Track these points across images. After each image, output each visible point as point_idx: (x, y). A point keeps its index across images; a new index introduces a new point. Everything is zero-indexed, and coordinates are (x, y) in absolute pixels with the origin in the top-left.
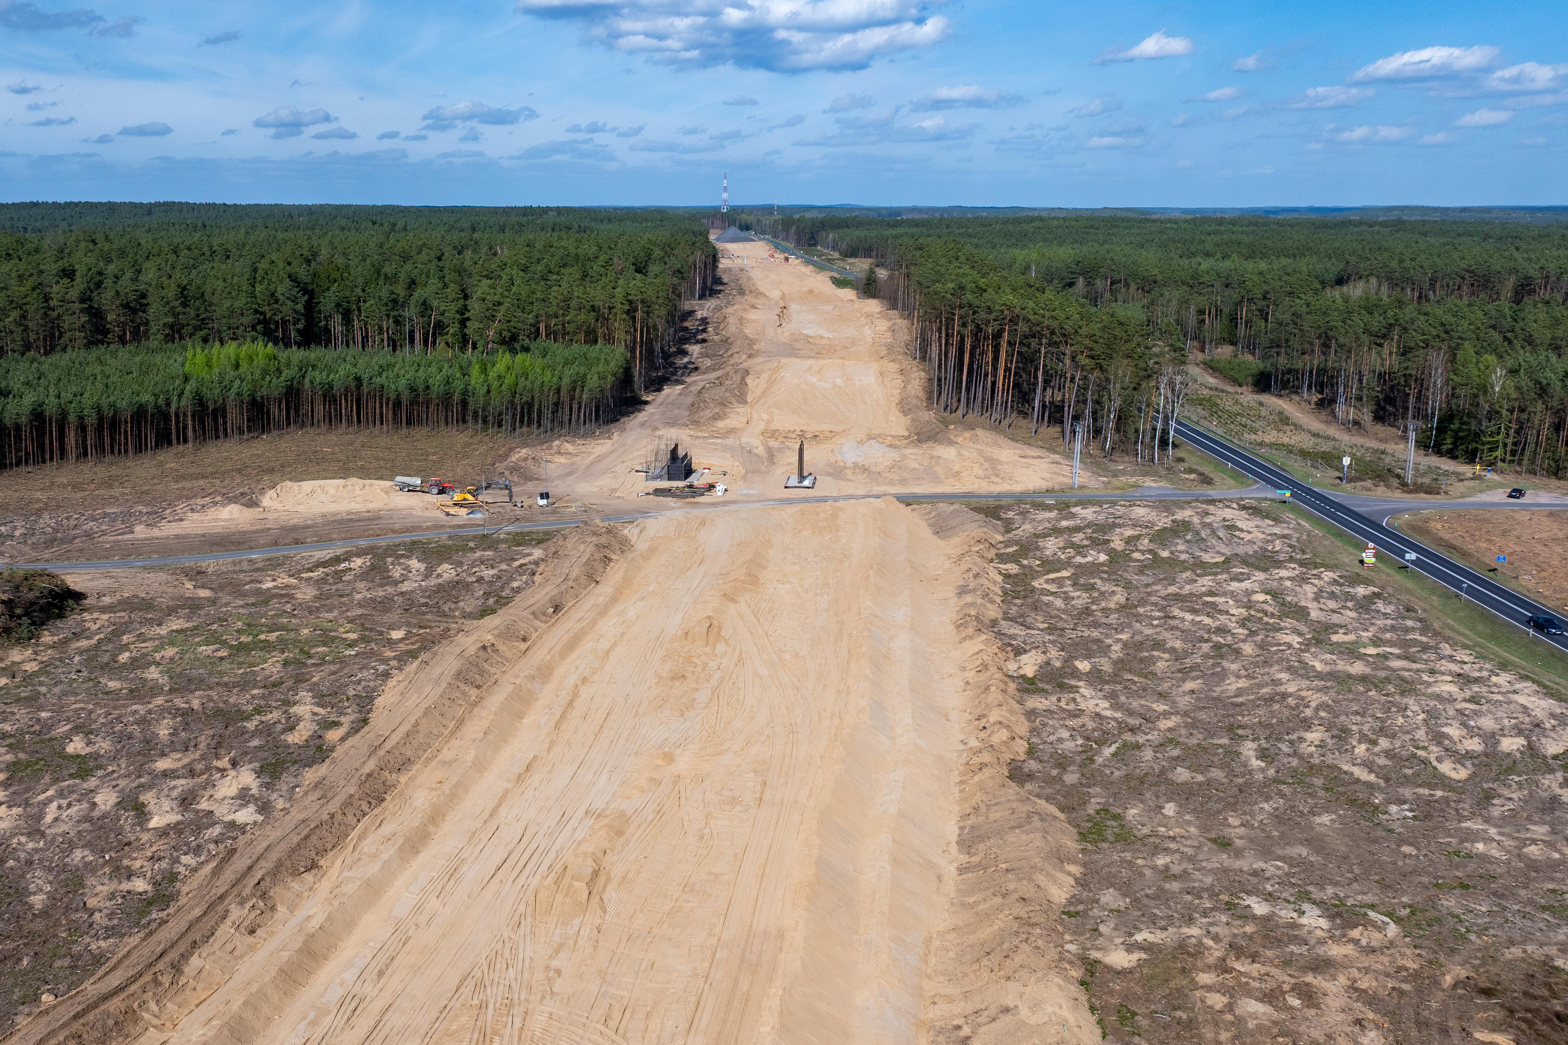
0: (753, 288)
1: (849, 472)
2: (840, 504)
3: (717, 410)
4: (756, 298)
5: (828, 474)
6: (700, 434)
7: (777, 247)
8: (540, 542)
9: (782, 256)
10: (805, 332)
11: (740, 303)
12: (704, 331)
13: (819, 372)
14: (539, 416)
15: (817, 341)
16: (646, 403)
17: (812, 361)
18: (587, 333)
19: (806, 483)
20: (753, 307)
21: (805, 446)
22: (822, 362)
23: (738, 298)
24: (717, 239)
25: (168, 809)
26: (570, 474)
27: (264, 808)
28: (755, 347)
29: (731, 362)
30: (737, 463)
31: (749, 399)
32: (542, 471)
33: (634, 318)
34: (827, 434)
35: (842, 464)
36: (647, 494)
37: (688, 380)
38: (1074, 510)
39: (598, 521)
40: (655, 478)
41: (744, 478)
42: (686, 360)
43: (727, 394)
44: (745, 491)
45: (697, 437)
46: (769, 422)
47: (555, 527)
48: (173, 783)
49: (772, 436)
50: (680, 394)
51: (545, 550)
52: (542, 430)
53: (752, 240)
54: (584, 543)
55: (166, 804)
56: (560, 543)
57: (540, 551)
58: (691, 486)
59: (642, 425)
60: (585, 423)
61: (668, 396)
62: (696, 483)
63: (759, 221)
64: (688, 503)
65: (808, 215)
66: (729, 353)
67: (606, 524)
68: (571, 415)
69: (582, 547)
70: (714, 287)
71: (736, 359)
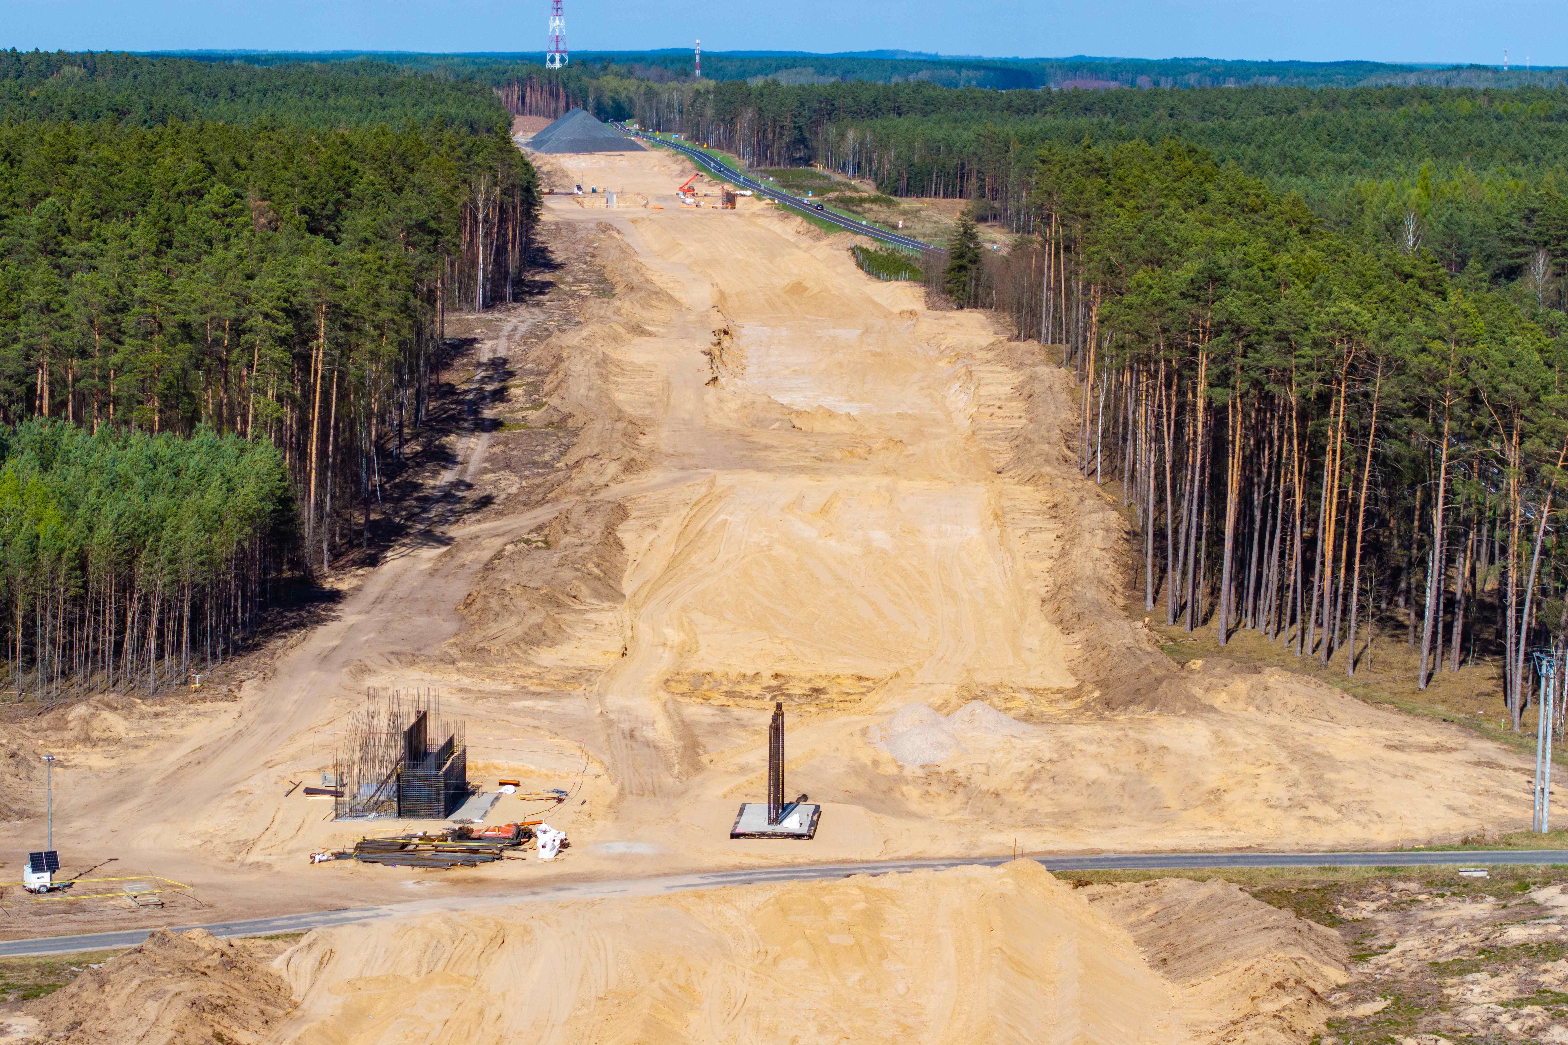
0: (636, 279)
1: (913, 792)
2: (889, 881)
3: (535, 618)
4: (646, 305)
5: (853, 798)
6: (489, 685)
7: (703, 163)
8: (29, 994)
9: (717, 191)
10: (785, 399)
11: (602, 320)
12: (500, 395)
13: (824, 510)
14: (29, 633)
15: (818, 427)
16: (335, 596)
17: (802, 481)
18: (168, 403)
19: (792, 823)
20: (638, 330)
21: (789, 720)
22: (831, 483)
23: (594, 306)
24: (537, 144)
26: (118, 798)
28: (644, 441)
29: (578, 482)
30: (596, 768)
31: (628, 586)
32: (37, 792)
33: (304, 361)
34: (848, 685)
35: (892, 770)
36: (340, 856)
37: (455, 531)
38: (1540, 895)
39: (197, 934)
40: (360, 811)
41: (615, 809)
42: (447, 477)
43: (567, 574)
44: (619, 848)
45: (482, 695)
46: (685, 651)
47: (72, 953)
49: (694, 691)
50: (433, 573)
51: (44, 1017)
52: (38, 673)
53: (635, 147)
54: (157, 995)
56: (89, 996)
57: (32, 1021)
58: (463, 834)
59: (325, 659)
60: (160, 656)
61: (397, 579)
62: (478, 825)
63: (650, 94)
64: (455, 882)
65: (787, 79)
66: (571, 459)
67: (221, 943)
68: (120, 632)
69: (151, 1009)
70: (528, 276)
71: (588, 475)
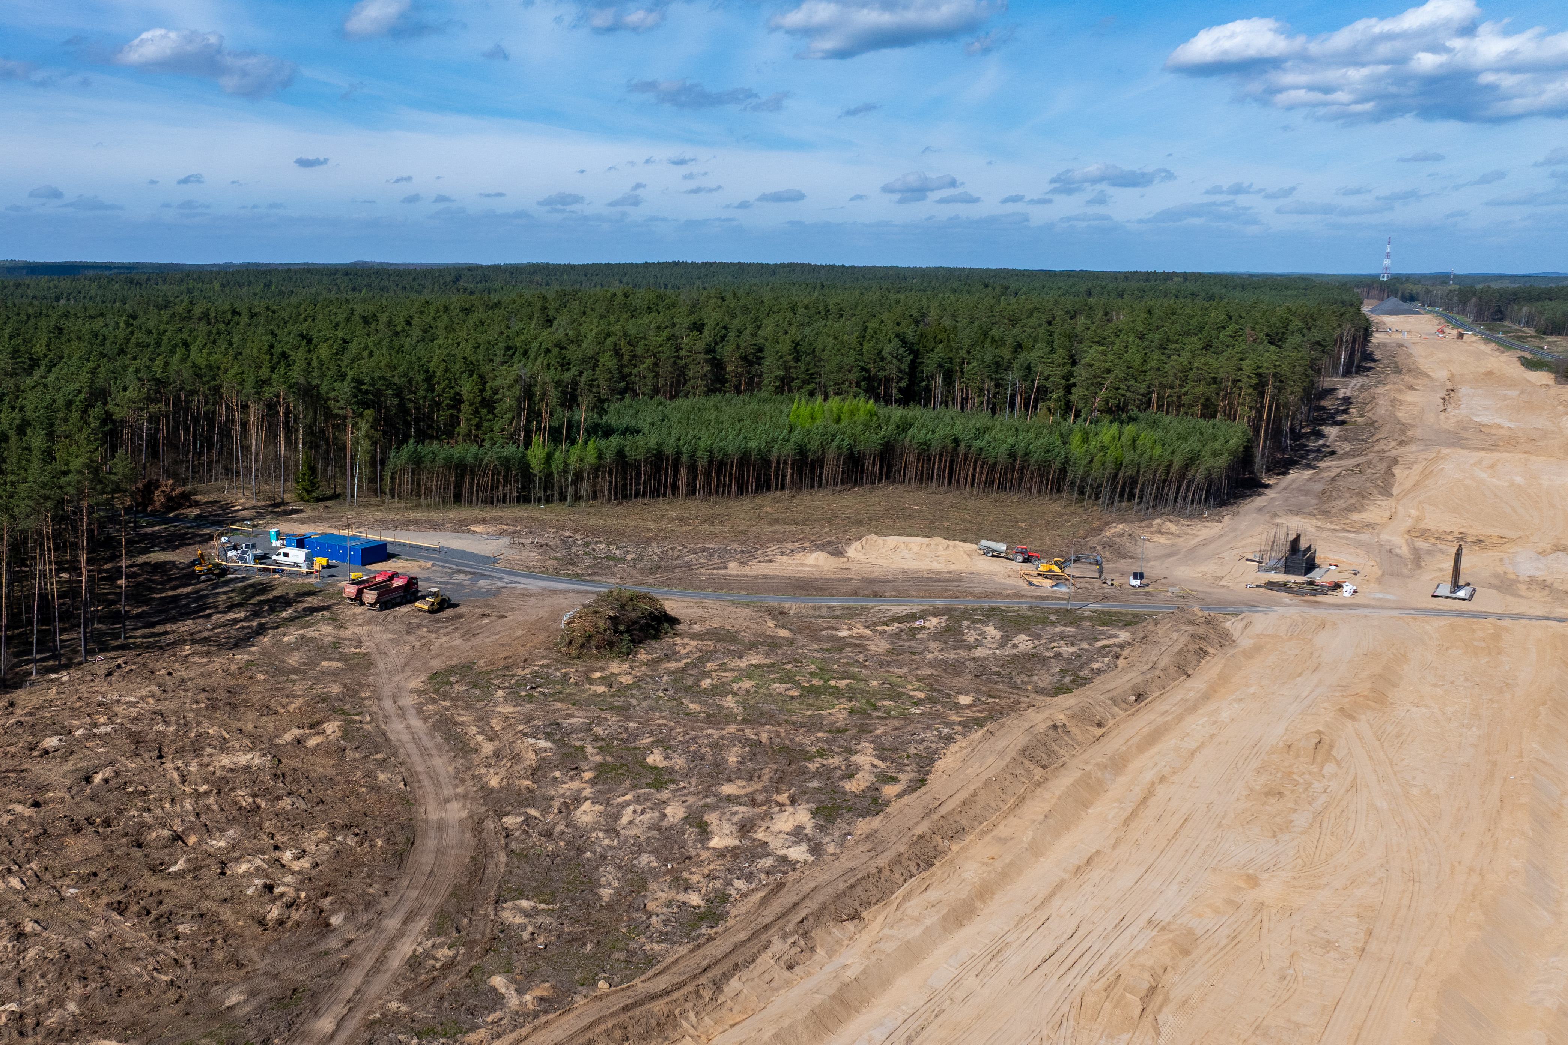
0: (1412, 367)
1: (1523, 587)
2: (1506, 623)
3: (1352, 501)
4: (1415, 377)
5: (1492, 586)
6: (1329, 526)
7: (1449, 321)
8: (1127, 624)
9: (1455, 332)
10: (1478, 419)
11: (1395, 383)
12: (1345, 411)
13: (1492, 467)
14: (1142, 491)
15: (1493, 431)
16: (1267, 486)
17: (1482, 454)
18: (1205, 407)
19: (1461, 594)
20: (1411, 388)
21: (1464, 551)
22: (1497, 455)
23: (1392, 377)
24: (1372, 311)
25: (728, 832)
26: (1170, 555)
27: (816, 849)
28: (1409, 433)
29: (1377, 448)
30: (1373, 563)
31: (1395, 491)
32: (1138, 550)
33: (1262, 394)
34: (1495, 540)
35: (1513, 577)
36: (1258, 586)
37: (1321, 464)
39: (1196, 610)
40: (1269, 570)
41: (1380, 580)
42: (1321, 442)
43: (1368, 484)
44: (1379, 596)
45: (1326, 529)
46: (1418, 519)
47: (1146, 611)
48: (736, 809)
49: (1421, 536)
50: (1309, 480)
51: (1133, 633)
52: (1143, 505)
53: (1418, 313)
54: (1177, 631)
55: (727, 828)
56: (1151, 627)
57: (1127, 634)
58: (1311, 583)
59: (1260, 510)
60: (1192, 503)
61: (1293, 481)
62: (1318, 580)
63: (1428, 292)
64: (1306, 601)
65: (1495, 285)
66: (1375, 438)
67: (1206, 614)
68: (1177, 493)
69: (1175, 635)
70: (1363, 364)
71: (1382, 445)
